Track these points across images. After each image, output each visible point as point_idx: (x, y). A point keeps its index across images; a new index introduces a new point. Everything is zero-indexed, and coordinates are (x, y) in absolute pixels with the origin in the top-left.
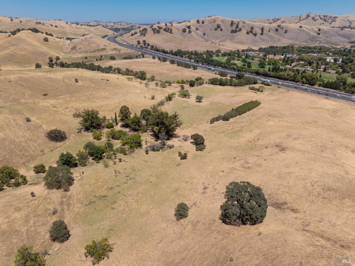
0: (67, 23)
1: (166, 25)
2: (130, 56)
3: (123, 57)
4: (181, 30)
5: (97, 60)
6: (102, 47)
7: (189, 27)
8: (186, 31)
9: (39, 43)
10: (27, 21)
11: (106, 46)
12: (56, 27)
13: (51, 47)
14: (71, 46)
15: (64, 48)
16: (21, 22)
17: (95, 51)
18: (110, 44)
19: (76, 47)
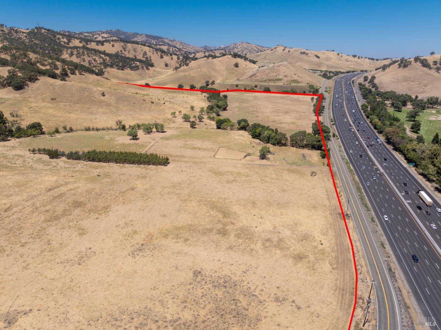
0: (338, 54)
2: (292, 90)
9: (226, 68)
10: (295, 50)
11: (286, 76)
12: (318, 57)
13: (233, 73)
14: (253, 74)
15: (245, 75)
16: (289, 51)
17: (266, 81)
18: (295, 74)
19: (255, 74)
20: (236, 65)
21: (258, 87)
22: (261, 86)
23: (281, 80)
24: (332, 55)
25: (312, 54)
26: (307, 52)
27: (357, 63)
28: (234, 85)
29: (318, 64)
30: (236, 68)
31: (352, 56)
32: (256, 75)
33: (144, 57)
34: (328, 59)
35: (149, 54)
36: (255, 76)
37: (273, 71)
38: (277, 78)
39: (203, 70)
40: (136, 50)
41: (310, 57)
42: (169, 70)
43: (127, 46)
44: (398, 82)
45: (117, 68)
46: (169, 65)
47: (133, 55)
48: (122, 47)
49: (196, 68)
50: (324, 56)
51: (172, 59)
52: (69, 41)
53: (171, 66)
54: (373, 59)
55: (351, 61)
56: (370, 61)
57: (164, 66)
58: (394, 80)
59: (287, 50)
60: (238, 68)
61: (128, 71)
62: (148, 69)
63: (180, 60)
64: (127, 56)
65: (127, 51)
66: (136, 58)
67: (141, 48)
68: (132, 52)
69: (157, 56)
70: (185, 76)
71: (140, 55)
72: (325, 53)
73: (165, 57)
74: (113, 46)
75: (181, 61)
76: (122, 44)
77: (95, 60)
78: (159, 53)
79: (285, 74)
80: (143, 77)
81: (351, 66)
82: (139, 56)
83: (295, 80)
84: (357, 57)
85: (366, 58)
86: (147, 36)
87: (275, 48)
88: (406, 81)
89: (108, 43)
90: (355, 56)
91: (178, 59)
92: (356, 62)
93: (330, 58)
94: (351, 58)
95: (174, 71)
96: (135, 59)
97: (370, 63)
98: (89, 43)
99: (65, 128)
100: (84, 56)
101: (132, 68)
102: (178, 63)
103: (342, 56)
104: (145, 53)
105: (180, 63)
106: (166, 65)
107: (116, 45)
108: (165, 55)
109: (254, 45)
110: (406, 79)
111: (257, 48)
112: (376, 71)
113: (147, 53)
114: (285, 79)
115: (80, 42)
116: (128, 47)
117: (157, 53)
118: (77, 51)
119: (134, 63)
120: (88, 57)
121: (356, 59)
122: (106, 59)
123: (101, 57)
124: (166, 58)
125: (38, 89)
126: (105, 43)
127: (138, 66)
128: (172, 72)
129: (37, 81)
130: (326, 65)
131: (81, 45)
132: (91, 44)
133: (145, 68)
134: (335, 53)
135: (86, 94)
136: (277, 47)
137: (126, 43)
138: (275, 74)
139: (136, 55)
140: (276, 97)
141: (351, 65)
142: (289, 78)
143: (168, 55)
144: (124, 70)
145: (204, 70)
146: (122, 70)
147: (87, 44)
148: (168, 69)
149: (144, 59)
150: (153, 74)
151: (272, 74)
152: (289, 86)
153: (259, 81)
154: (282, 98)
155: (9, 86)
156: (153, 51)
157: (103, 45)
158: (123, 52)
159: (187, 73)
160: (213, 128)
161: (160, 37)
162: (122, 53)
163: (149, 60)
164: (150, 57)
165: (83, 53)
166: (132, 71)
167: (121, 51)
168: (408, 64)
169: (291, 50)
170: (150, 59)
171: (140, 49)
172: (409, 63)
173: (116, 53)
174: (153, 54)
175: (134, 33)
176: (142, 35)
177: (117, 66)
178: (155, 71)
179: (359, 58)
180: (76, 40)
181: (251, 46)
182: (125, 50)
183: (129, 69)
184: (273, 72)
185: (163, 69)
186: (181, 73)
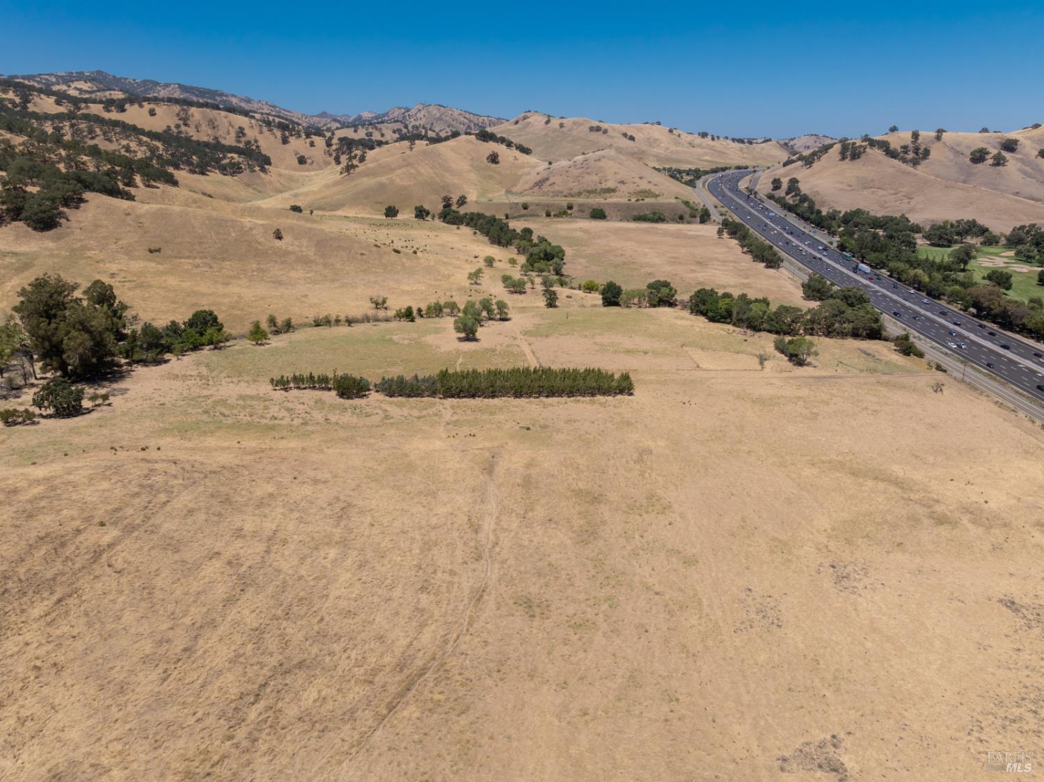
0: (671, 131)
1: (916, 136)
2: (655, 214)
3: (635, 213)
4: (968, 153)
5: (548, 215)
6: (611, 184)
7: (1010, 146)
8: (987, 157)
9: (471, 166)
10: (575, 123)
11: (622, 182)
12: (632, 138)
13: (491, 177)
14: (539, 178)
15: (521, 182)
16: (561, 125)
17: (579, 194)
18: (641, 178)
19: (547, 179)
20: (494, 159)
21: (575, 208)
22: (580, 205)
23: (613, 190)
24: (659, 132)
25: (614, 130)
26: (604, 126)
27: (715, 150)
28: (517, 204)
29: (634, 154)
30: (494, 165)
31: (699, 134)
32: (550, 181)
33: (239, 142)
34: (652, 142)
35: (251, 134)
36: (548, 183)
37: (588, 171)
38: (604, 186)
39: (422, 171)
40: (216, 124)
41: (612, 137)
42: (313, 173)
43: (190, 113)
44: (853, 190)
45: (187, 168)
46: (309, 161)
47: (208, 135)
48: (178, 115)
49: (400, 167)
50: (641, 135)
51: (312, 144)
52: (26, 101)
53: (313, 162)
54: (741, 141)
55: (700, 146)
56: (737, 145)
57: (296, 161)
58: (841, 186)
59: (555, 122)
60: (498, 165)
61: (215, 176)
62: (263, 170)
63: (334, 147)
64: (194, 138)
65: (193, 126)
66: (218, 142)
67: (226, 117)
68: (204, 128)
69: (272, 137)
70: (382, 186)
71: (228, 137)
72: (642, 129)
73: (292, 140)
74: (152, 113)
75: (337, 149)
76: (177, 108)
77: (128, 149)
78: (279, 133)
79: (619, 177)
80: (260, 192)
81: (705, 158)
82: (225, 138)
83: (646, 192)
84: (710, 137)
85: (727, 138)
86: (183, 88)
87: (525, 118)
88: (865, 188)
89: (136, 106)
90: (704, 135)
91: (329, 144)
92: (712, 148)
93: (656, 140)
94: (699, 140)
95: (343, 175)
96: (218, 146)
97: (741, 150)
98: (83, 105)
99: (272, 321)
100: (93, 138)
101: (223, 169)
102: (330, 155)
103: (679, 135)
104: (241, 132)
105: (334, 155)
106: (302, 161)
107: (158, 110)
108: (292, 135)
109: (456, 113)
110: (866, 185)
111: (465, 118)
112: (788, 167)
113: (245, 132)
114: (622, 188)
115: (58, 103)
116: (193, 116)
117: (270, 130)
118: (72, 126)
119: (224, 157)
120: (107, 142)
121: (708, 140)
122: (158, 148)
123: (140, 143)
124: (298, 144)
125: (97, 226)
126: (127, 106)
127: (239, 163)
128: (339, 177)
129: (82, 205)
130: (655, 156)
131: (61, 109)
132: (87, 107)
133: (257, 168)
134: (664, 129)
135: (233, 234)
136: (528, 114)
137: (185, 107)
138: (595, 178)
139: (218, 135)
140: (630, 229)
141: (706, 154)
142: (631, 188)
143: (299, 136)
144: (207, 175)
145: (426, 171)
146: (203, 174)
147: (79, 109)
148: (308, 170)
149: (241, 145)
150: (281, 184)
151: (587, 178)
152: (642, 204)
153: (564, 194)
154: (647, 231)
155: (14, 220)
156: (261, 126)
157: (123, 110)
158: (183, 128)
159: (383, 179)
160: (595, 306)
161: (216, 91)
162: (180, 132)
163: (254, 147)
164: (256, 141)
165: (91, 131)
166: (226, 177)
167: (178, 126)
168: (859, 152)
169: (564, 121)
170: (258, 147)
171: (225, 121)
172: (862, 150)
173: (164, 131)
174: (261, 132)
175: (145, 82)
176: (167, 85)
177: (189, 163)
178: (280, 175)
179: (713, 139)
180: (42, 96)
181: (450, 112)
182: (186, 125)
183: (217, 171)
184: (588, 173)
185: (295, 170)
186: (365, 179)
